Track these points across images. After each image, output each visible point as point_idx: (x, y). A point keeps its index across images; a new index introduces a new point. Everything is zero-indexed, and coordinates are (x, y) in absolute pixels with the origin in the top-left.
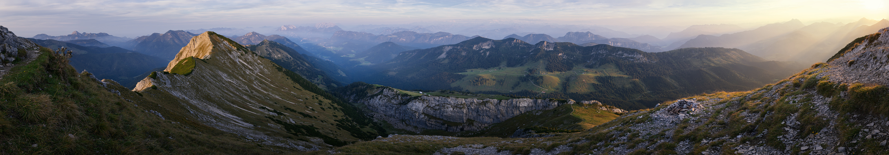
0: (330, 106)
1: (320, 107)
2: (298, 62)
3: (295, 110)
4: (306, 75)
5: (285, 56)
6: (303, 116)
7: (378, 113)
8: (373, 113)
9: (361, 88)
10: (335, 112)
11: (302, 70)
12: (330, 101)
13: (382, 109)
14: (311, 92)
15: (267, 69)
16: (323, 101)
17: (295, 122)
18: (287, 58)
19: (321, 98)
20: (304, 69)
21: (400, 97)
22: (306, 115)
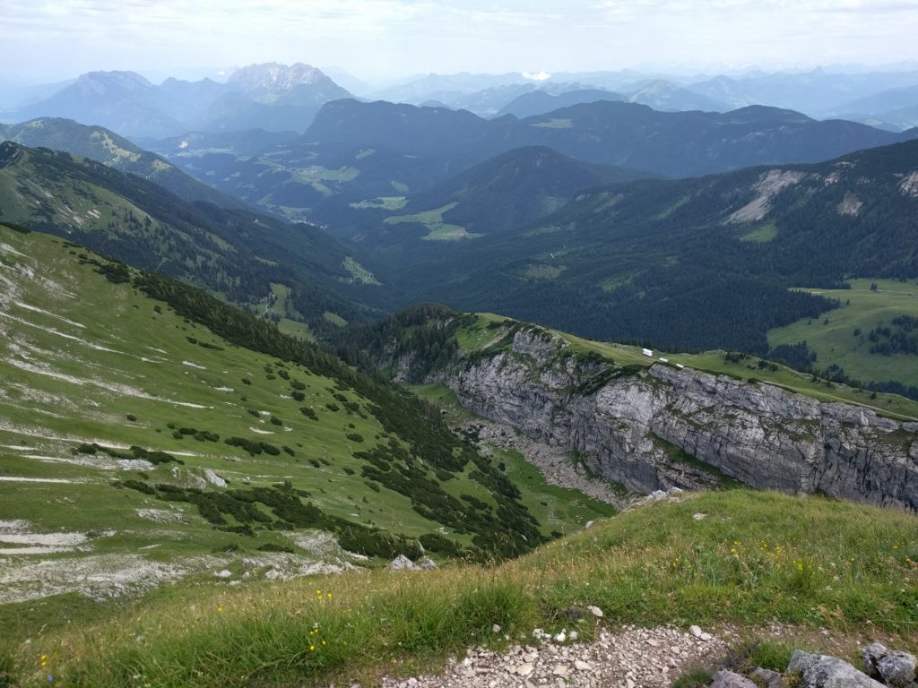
0: (333, 401)
1: (301, 409)
2: (184, 236)
3: (213, 432)
4: (223, 288)
5: (122, 213)
6: (245, 453)
7: (493, 422)
8: (476, 423)
9: (435, 327)
10: (350, 422)
11: (205, 267)
12: (331, 383)
13: (507, 407)
14: (258, 355)
15: (58, 277)
16: (306, 383)
17: (227, 482)
18: (133, 225)
19: (297, 372)
20: (210, 264)
21: (571, 365)
22: (256, 448)
